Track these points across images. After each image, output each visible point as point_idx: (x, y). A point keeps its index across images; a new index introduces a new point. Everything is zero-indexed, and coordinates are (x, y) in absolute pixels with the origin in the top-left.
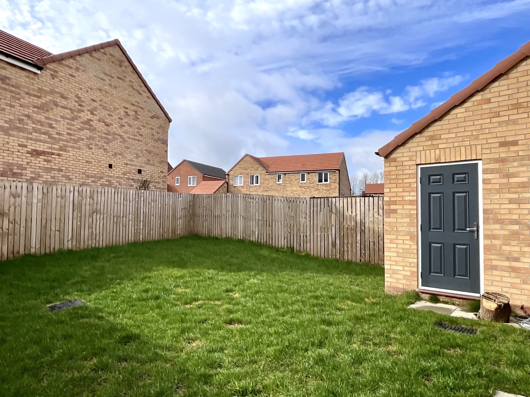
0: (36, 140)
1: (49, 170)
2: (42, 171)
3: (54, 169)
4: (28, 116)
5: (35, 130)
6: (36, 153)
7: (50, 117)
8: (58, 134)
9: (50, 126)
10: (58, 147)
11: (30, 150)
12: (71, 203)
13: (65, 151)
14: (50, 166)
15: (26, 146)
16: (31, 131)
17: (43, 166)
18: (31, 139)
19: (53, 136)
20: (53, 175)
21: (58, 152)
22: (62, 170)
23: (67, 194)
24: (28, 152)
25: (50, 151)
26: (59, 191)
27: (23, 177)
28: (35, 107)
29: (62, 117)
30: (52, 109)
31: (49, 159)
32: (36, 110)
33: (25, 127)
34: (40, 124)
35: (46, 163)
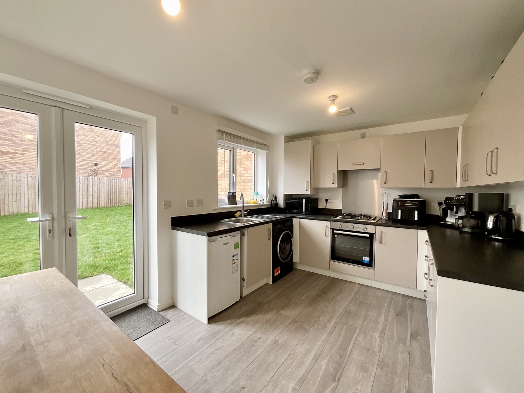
1: (13, 164)
2: (8, 164)
3: (19, 163)
7: (13, 130)
8: (21, 141)
9: (14, 136)
10: (21, 149)
12: (26, 185)
14: (15, 161)
17: (8, 161)
19: (16, 142)
20: (19, 167)
21: (21, 152)
22: (25, 164)
23: (22, 179)
26: (14, 177)
30: (14, 125)
31: (14, 156)
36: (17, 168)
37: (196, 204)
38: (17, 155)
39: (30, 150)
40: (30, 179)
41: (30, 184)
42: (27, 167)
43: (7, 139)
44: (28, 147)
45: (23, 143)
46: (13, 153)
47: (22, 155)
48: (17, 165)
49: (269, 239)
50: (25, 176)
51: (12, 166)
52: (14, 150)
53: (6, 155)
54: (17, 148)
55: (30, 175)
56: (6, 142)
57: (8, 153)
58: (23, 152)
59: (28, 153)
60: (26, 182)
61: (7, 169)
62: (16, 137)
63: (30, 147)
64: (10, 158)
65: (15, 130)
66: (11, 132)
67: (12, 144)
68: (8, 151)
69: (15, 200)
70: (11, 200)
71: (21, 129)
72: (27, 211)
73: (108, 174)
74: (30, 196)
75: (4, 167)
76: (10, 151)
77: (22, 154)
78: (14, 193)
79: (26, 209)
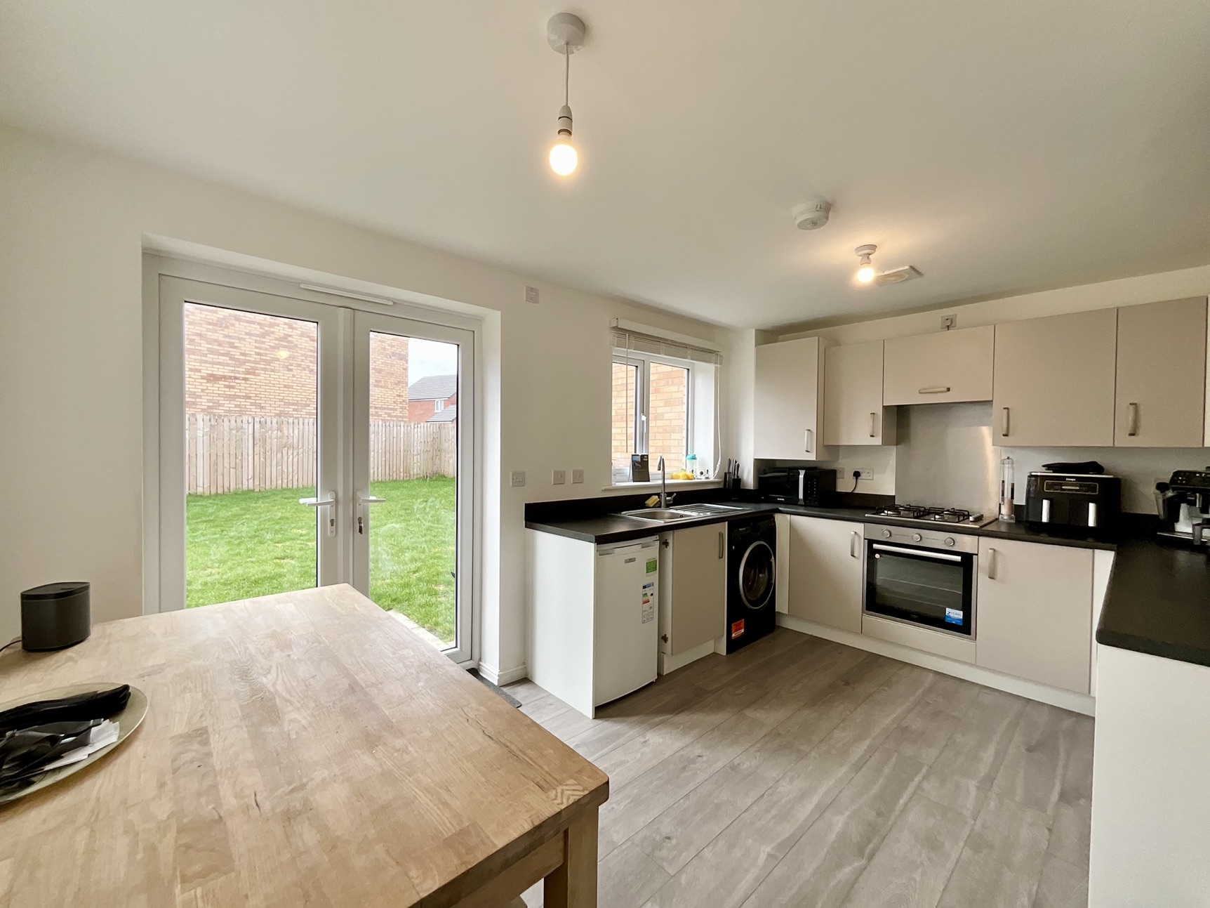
0: (213, 363)
1: (232, 398)
2: (223, 399)
3: (239, 397)
4: (200, 335)
5: (212, 352)
6: (213, 378)
7: (231, 334)
8: (244, 354)
9: (232, 345)
10: (244, 370)
11: (205, 375)
12: (251, 437)
13: (254, 374)
14: (234, 393)
15: (199, 371)
16: (205, 352)
17: (223, 392)
18: (206, 362)
19: (236, 357)
20: (239, 403)
21: (244, 376)
22: (250, 398)
23: (245, 426)
24: (203, 378)
25: (233, 375)
26: (233, 422)
27: (198, 407)
28: (209, 324)
29: (247, 334)
30: (233, 325)
31: (232, 384)
32: (211, 327)
33: (197, 348)
34: (216, 344)
35: (228, 390)
36: (236, 406)
37: (570, 478)
38: (237, 381)
39: (257, 371)
40: (257, 426)
41: (257, 435)
42: (252, 404)
43: (222, 352)
44: (254, 365)
45: (247, 358)
46: (230, 377)
47: (244, 382)
48: (237, 400)
49: (720, 558)
50: (251, 420)
51: (228, 402)
52: (233, 371)
53: (220, 382)
54: (237, 369)
55: (257, 419)
56: (220, 357)
57: (224, 378)
58: (247, 376)
59: (253, 377)
60: (251, 432)
61: (220, 408)
62: (236, 347)
63: (257, 365)
64: (226, 386)
65: (235, 335)
66: (227, 340)
67: (230, 362)
68: (222, 374)
69: (233, 465)
70: (226, 465)
71: (244, 333)
72: (251, 487)
73: (386, 413)
74: (257, 457)
75: (216, 405)
76: (226, 374)
77: (245, 379)
78: (233, 452)
79: (251, 481)
